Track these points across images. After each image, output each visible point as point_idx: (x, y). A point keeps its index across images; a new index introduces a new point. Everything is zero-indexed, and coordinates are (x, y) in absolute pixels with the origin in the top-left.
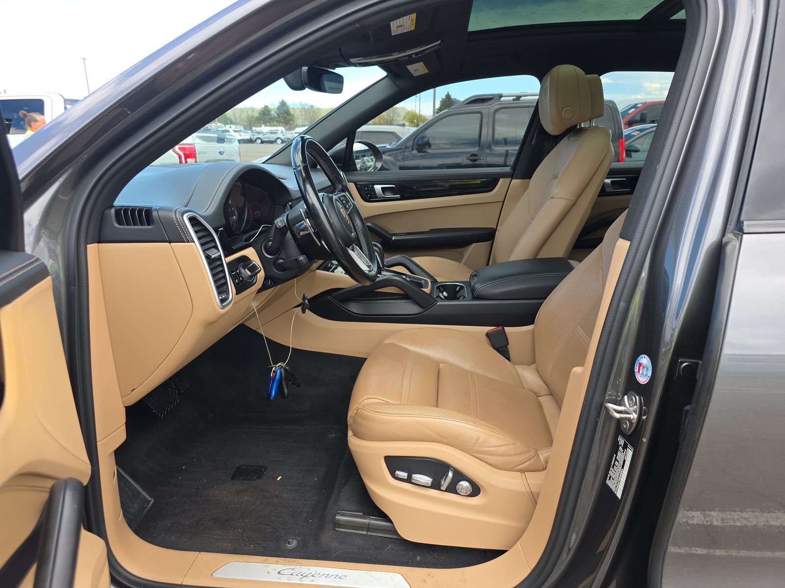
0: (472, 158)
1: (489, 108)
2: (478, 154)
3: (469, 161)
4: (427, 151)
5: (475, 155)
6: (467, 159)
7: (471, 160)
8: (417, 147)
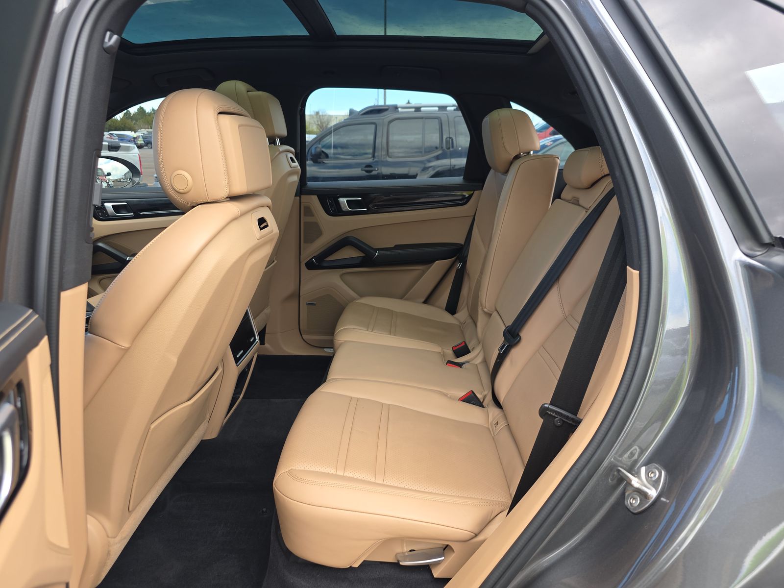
0: (367, 169)
1: (384, 119)
2: (373, 166)
3: (364, 172)
4: (324, 161)
5: (368, 166)
6: (362, 170)
7: (367, 171)
8: (311, 158)
